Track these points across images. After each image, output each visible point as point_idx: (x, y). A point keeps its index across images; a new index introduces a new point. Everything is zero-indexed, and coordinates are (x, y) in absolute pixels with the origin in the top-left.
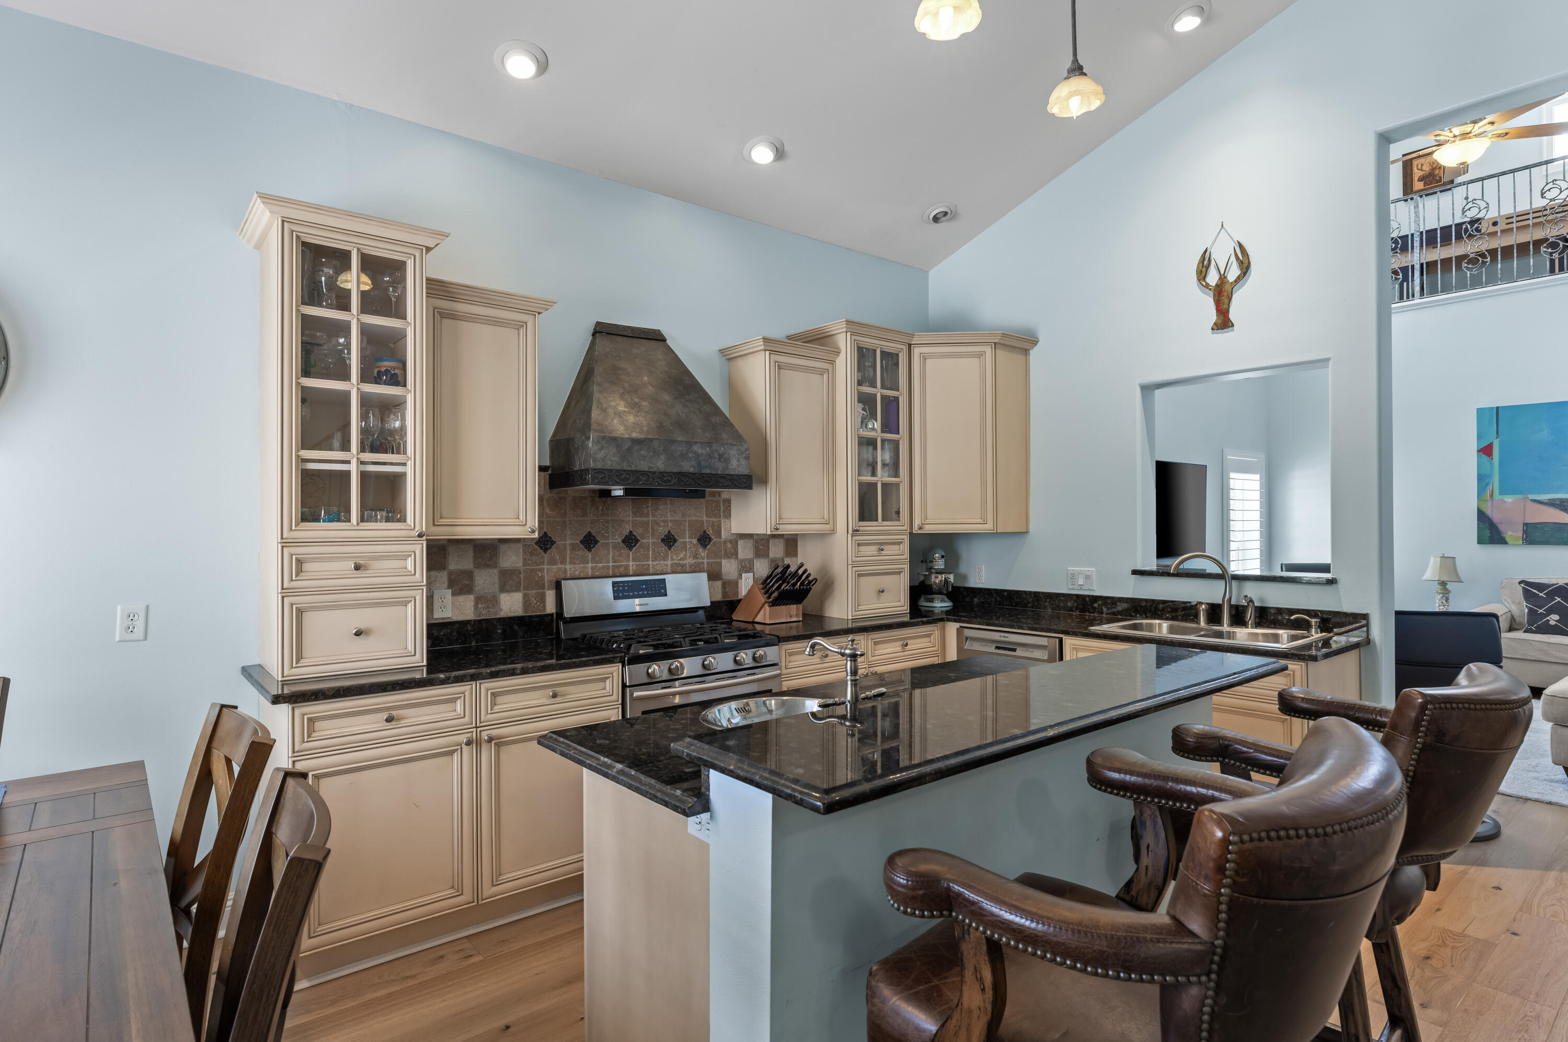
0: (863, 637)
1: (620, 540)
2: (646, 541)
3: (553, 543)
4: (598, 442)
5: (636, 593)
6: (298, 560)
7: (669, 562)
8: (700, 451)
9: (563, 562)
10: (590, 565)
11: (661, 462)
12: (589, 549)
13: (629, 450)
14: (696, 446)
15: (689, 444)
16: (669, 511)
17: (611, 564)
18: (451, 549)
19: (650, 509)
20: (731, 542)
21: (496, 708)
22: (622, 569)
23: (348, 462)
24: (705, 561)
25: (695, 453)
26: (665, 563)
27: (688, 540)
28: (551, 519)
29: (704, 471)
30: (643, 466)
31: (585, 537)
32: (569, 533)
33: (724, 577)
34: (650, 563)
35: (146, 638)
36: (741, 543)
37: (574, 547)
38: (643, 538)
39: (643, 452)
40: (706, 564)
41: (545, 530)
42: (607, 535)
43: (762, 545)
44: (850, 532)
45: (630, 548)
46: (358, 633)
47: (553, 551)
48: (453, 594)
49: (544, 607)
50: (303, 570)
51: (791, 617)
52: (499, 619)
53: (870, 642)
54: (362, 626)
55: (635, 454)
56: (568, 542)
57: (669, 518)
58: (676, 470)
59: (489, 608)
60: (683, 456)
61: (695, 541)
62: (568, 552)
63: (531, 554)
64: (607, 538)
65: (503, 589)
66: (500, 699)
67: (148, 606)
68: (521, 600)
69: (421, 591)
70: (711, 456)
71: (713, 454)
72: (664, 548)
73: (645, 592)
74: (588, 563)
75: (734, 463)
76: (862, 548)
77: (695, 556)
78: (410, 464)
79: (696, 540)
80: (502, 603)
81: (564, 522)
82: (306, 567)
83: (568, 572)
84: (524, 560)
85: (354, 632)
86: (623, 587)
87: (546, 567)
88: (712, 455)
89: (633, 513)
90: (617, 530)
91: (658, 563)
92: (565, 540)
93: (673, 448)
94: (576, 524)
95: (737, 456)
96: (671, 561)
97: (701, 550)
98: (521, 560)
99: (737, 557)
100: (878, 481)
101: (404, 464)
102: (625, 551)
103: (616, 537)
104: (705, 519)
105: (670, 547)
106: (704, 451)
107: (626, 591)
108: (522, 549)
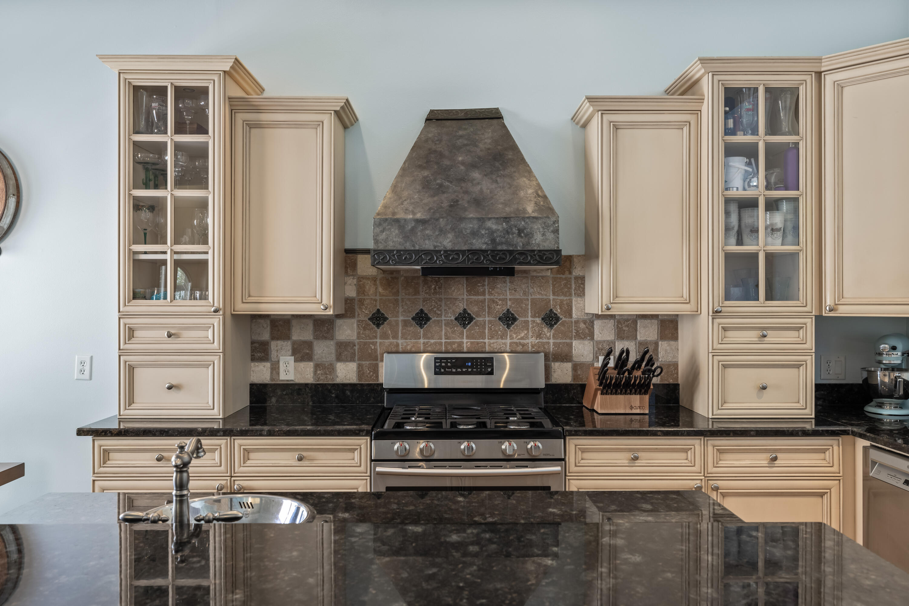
0: (698, 441)
1: (453, 318)
2: (481, 319)
3: (385, 319)
4: (380, 224)
5: (459, 370)
6: (130, 329)
7: (508, 341)
8: (494, 227)
9: (395, 337)
10: (422, 341)
11: (448, 240)
12: (421, 326)
13: (413, 230)
14: (490, 222)
15: (481, 220)
16: (508, 289)
17: (443, 341)
18: (294, 322)
19: (486, 287)
20: (585, 322)
21: (249, 463)
22: (455, 346)
24: (551, 341)
25: (489, 229)
26: (503, 341)
27: (530, 319)
28: (384, 298)
29: (499, 248)
30: (428, 245)
31: (417, 314)
32: (401, 310)
33: (575, 359)
34: (487, 341)
35: (91, 379)
36: (598, 324)
37: (405, 323)
38: (478, 315)
39: (427, 232)
40: (552, 344)
41: (378, 307)
42: (439, 312)
43: (627, 326)
44: (711, 313)
45: (464, 326)
46: (170, 388)
47: (385, 327)
48: (296, 361)
49: (377, 377)
50: (134, 336)
51: (631, 408)
52: (334, 385)
53: (710, 449)
54: (174, 383)
55: (419, 234)
56: (401, 318)
57: (509, 297)
58: (465, 248)
59: (327, 374)
61: (538, 320)
62: (400, 328)
63: (365, 329)
64: (440, 315)
65: (339, 358)
67: (92, 357)
68: (355, 369)
69: (218, 357)
70: (507, 232)
71: (512, 229)
72: (501, 327)
73: (470, 370)
74: (420, 338)
75: (538, 238)
76: (730, 333)
77: (539, 336)
78: (210, 252)
79: (540, 319)
80: (338, 371)
81: (397, 301)
82: (134, 334)
83: (400, 346)
84: (359, 333)
85: (167, 386)
86: (446, 363)
87: (378, 341)
88: (509, 230)
89: (467, 291)
90: (449, 309)
91: (495, 341)
92: (397, 316)
93: (463, 225)
94: (408, 302)
95: (541, 230)
96: (510, 339)
97: (546, 330)
98: (355, 334)
99: (592, 338)
100: (760, 250)
101: (207, 253)
102: (459, 328)
103: (450, 315)
104: (551, 297)
105: (509, 326)
106: (500, 227)
107: (449, 367)
108: (355, 325)
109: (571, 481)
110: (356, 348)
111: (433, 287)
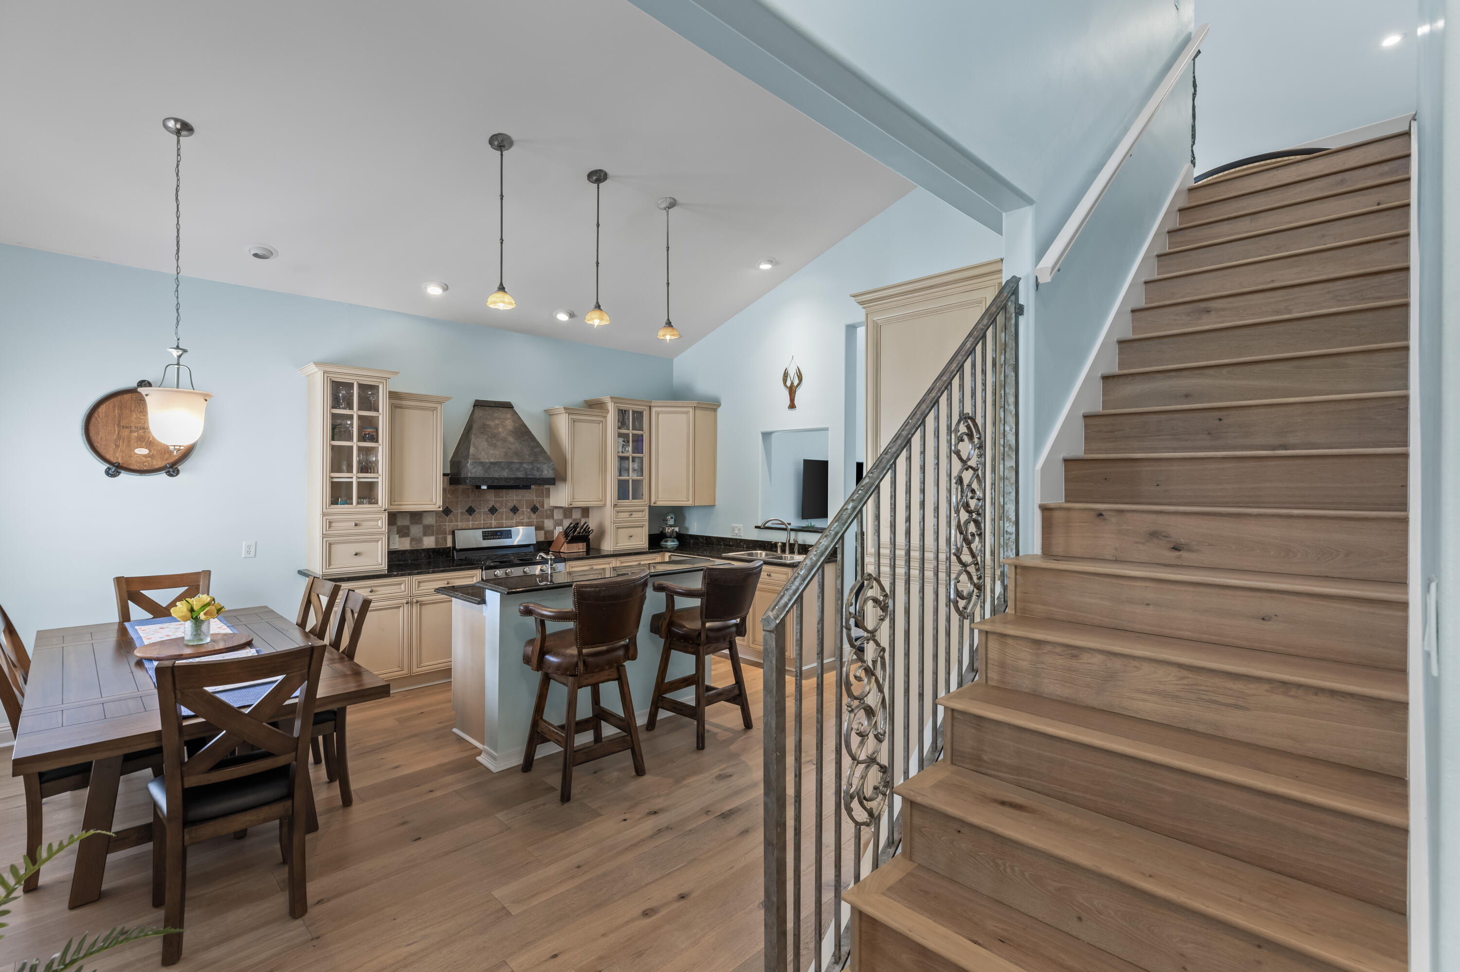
0: (614, 559)
1: (487, 510)
2: (501, 510)
3: (451, 512)
4: (473, 464)
5: (495, 537)
6: (329, 522)
8: (527, 467)
9: (457, 521)
10: (471, 523)
11: (506, 473)
12: (471, 515)
13: (489, 468)
14: (525, 464)
15: (521, 463)
16: (514, 495)
17: (482, 522)
18: (398, 515)
19: (504, 495)
20: (550, 510)
21: (420, 588)
22: (488, 525)
23: (352, 478)
24: (535, 520)
25: (524, 468)
26: (512, 521)
27: (525, 510)
28: (449, 501)
29: (529, 477)
30: (496, 475)
31: (468, 508)
32: (459, 506)
33: (545, 529)
34: (504, 521)
35: (255, 557)
36: (555, 511)
37: (462, 514)
38: (500, 509)
39: (496, 468)
40: (535, 522)
41: (446, 506)
42: (480, 507)
43: (568, 512)
44: (613, 506)
45: (493, 514)
46: (356, 554)
47: (451, 516)
48: (399, 537)
49: (446, 543)
51: (579, 549)
52: (424, 550)
53: (618, 562)
54: (357, 551)
55: (492, 469)
56: (459, 511)
57: (515, 499)
58: (513, 477)
59: (418, 544)
60: (518, 470)
61: (529, 510)
62: (459, 516)
63: (440, 517)
64: (480, 509)
65: (425, 534)
66: (421, 584)
67: (256, 543)
68: (434, 540)
69: (385, 536)
70: (532, 469)
71: (534, 468)
72: (511, 514)
73: (500, 536)
75: (545, 472)
76: (620, 514)
77: (529, 518)
78: (380, 478)
80: (424, 541)
81: (457, 502)
82: (333, 525)
83: (459, 526)
84: (436, 521)
85: (354, 554)
86: (488, 534)
87: (447, 524)
89: (494, 496)
90: (486, 505)
91: (508, 521)
92: (458, 510)
93: (512, 466)
94: (463, 502)
95: (547, 469)
96: (515, 520)
97: (532, 515)
98: (434, 521)
99: (553, 518)
100: (630, 479)
101: (378, 478)
102: (490, 515)
103: (485, 508)
104: (535, 498)
105: (515, 513)
106: (529, 467)
107: (489, 536)
108: (434, 516)
110: (435, 528)
111: (477, 494)
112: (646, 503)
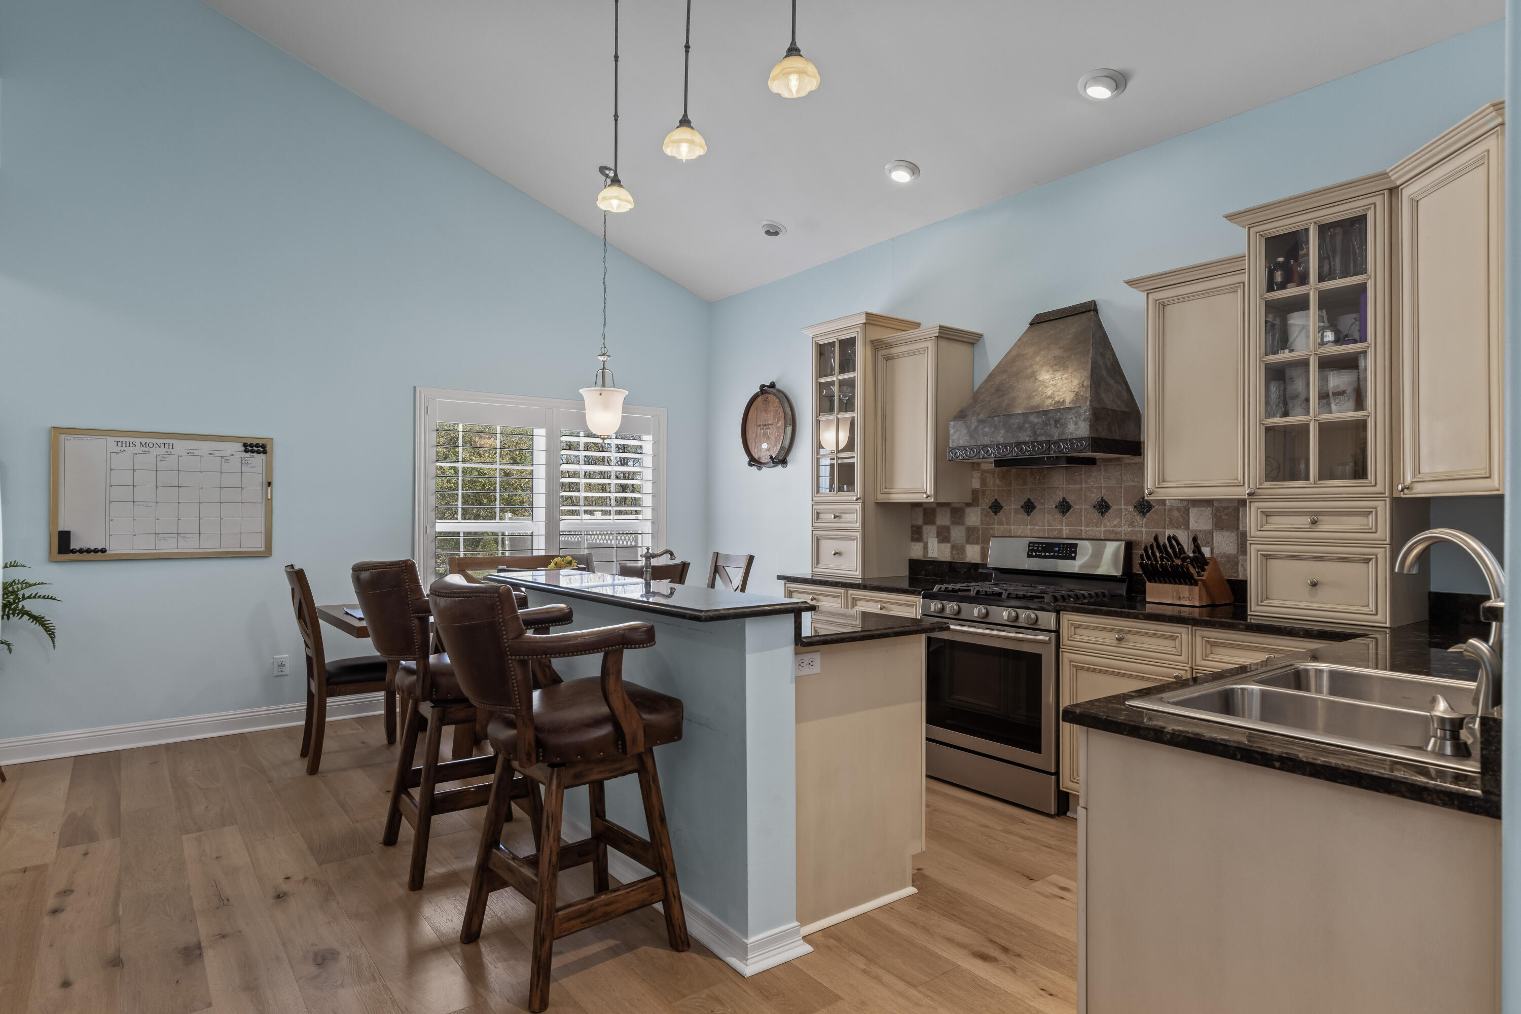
0: (1186, 630)
1: (1054, 506)
2: (1078, 507)
3: (1001, 508)
5: (1047, 554)
6: (816, 513)
7: (1103, 529)
8: (1036, 420)
9: (1008, 523)
10: (1029, 527)
14: (1033, 416)
16: (1102, 478)
18: (938, 510)
19: (1083, 476)
20: (1179, 510)
22: (1056, 533)
23: (834, 459)
24: (1144, 530)
25: (1031, 422)
26: (1098, 529)
27: (1123, 507)
28: (1000, 488)
29: (1039, 439)
31: (1025, 503)
32: (1013, 499)
34: (1083, 528)
36: (1193, 513)
37: (1016, 509)
38: (1076, 504)
40: (1144, 533)
41: (996, 497)
42: (1042, 501)
43: (1226, 514)
44: (1248, 496)
46: (835, 554)
47: (1001, 514)
48: (939, 542)
50: (819, 518)
52: (964, 564)
54: (837, 550)
55: (980, 431)
56: (1013, 507)
57: (1103, 485)
59: (959, 554)
60: (1020, 428)
61: (1131, 508)
62: (1012, 515)
63: (986, 516)
64: (1043, 504)
65: (968, 542)
66: (857, 602)
68: (979, 551)
69: (859, 533)
70: (1046, 424)
71: (1049, 421)
72: (1096, 515)
73: (1056, 554)
74: (1027, 525)
75: (1071, 427)
76: (1274, 519)
77: (1131, 524)
78: (856, 457)
79: (1133, 507)
80: (968, 552)
81: (1010, 491)
82: (821, 516)
83: (1012, 532)
84: (982, 520)
86: (1038, 547)
87: (996, 527)
89: (1067, 480)
90: (1051, 497)
91: (1090, 529)
92: (1011, 506)
94: (1018, 493)
95: (1074, 419)
96: (1104, 527)
97: (1138, 518)
98: (979, 520)
100: (1311, 421)
102: (1058, 516)
103: (1051, 503)
105: (1103, 514)
106: (1040, 420)
107: (1040, 551)
108: (979, 513)
109: (1064, 653)
110: (980, 532)
111: (1038, 477)
112: (1379, 488)
